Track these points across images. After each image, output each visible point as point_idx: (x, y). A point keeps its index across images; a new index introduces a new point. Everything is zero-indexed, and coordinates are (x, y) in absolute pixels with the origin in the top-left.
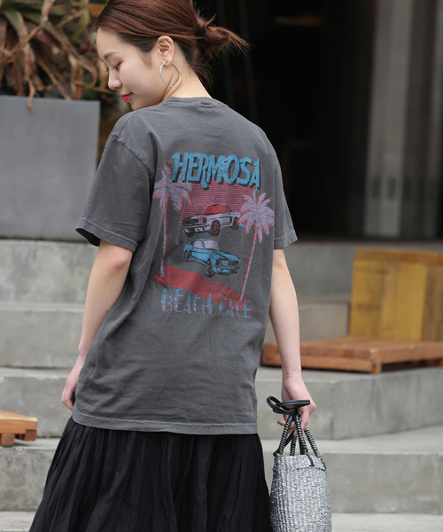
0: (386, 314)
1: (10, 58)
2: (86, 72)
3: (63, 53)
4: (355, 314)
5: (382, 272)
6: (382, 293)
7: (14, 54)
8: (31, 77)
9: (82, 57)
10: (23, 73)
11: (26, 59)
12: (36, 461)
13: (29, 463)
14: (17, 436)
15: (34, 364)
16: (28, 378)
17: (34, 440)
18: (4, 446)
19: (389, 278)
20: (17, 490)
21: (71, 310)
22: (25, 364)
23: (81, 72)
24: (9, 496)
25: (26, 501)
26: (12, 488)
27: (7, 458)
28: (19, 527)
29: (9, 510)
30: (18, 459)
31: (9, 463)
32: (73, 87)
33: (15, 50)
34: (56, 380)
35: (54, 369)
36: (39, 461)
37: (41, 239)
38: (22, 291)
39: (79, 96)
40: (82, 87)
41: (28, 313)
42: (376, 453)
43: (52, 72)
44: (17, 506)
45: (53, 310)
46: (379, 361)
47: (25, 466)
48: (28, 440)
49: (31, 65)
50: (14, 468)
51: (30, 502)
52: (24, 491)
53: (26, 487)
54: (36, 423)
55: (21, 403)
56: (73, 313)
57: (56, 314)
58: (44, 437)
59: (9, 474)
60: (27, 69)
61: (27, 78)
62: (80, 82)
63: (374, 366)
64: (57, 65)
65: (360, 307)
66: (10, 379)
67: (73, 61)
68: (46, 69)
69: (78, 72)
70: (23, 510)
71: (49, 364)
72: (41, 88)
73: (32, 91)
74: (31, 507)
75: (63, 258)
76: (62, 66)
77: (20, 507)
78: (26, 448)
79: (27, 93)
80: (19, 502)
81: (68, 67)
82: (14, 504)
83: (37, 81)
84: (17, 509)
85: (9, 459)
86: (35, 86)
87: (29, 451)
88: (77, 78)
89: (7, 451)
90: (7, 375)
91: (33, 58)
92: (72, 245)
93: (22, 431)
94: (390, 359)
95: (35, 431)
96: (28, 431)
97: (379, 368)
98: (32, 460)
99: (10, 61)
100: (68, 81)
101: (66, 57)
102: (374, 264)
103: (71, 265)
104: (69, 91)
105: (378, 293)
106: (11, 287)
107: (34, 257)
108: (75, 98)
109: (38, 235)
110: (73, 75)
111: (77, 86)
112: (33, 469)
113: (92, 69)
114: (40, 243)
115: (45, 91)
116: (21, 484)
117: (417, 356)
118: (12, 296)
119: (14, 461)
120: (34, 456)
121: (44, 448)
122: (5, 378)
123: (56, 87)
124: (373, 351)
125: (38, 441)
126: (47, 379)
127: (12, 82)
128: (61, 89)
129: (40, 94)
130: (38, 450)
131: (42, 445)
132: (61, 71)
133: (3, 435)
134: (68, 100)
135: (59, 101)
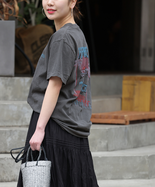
0: (136, 101)
2: (10, 9)
4: (124, 102)
5: (134, 85)
6: (134, 93)
9: (7, 3)
19: (136, 87)
21: (5, 103)
23: (8, 9)
32: (5, 15)
39: (7, 19)
40: (8, 15)
42: (123, 156)
46: (128, 120)
56: (5, 105)
62: (7, 13)
63: (126, 122)
65: (126, 99)
67: (4, 5)
69: (6, 9)
75: (3, 83)
76: (0, 8)
88: (6, 12)
92: (6, 78)
94: (133, 119)
97: (128, 122)
102: (130, 82)
103: (6, 86)
104: (3, 18)
105: (132, 93)
108: (5, 20)
110: (4, 11)
111: (6, 15)
113: (11, 8)
117: (146, 117)
124: (125, 116)
134: (3, 20)
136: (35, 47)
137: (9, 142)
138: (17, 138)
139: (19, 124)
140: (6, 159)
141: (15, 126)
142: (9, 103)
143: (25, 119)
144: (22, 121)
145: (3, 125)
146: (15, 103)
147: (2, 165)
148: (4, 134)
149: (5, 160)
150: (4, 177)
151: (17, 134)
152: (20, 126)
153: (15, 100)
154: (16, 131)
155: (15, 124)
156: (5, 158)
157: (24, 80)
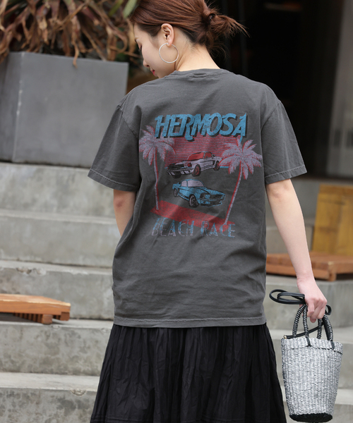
0: (342, 235)
1: (61, 27)
2: (119, 40)
3: (102, 25)
4: (317, 235)
5: (340, 203)
6: (339, 220)
7: (65, 23)
8: (77, 42)
9: (116, 28)
10: (71, 39)
11: (74, 28)
12: (68, 336)
13: (63, 337)
14: (55, 317)
15: (69, 262)
16: (65, 273)
17: (67, 320)
18: (44, 324)
19: (345, 208)
20: (53, 357)
21: (100, 222)
22: (63, 262)
23: (115, 40)
24: (46, 362)
25: (59, 366)
26: (49, 356)
27: (46, 333)
28: (53, 386)
29: (46, 373)
30: (55, 334)
31: (48, 337)
32: (109, 51)
33: (65, 20)
34: (86, 276)
35: (84, 266)
36: (70, 337)
37: (79, 167)
38: (62, 206)
39: (113, 58)
40: (116, 51)
41: (67, 223)
43: (92, 38)
44: (52, 370)
45: (86, 221)
46: (334, 272)
47: (59, 339)
48: (63, 320)
49: (77, 33)
50: (51, 340)
51: (62, 367)
52: (58, 359)
53: (59, 356)
54: (69, 307)
55: (58, 291)
56: (101, 225)
57: (88, 225)
58: (75, 318)
59: (47, 345)
60: (74, 36)
61: (73, 43)
62: (114, 48)
63: (331, 275)
64: (97, 33)
65: (322, 229)
66: (51, 273)
67: (109, 31)
68: (88, 36)
69: (113, 39)
70: (57, 373)
71: (81, 263)
72: (84, 51)
73: (77, 53)
74: (63, 371)
76: (101, 34)
77: (55, 371)
78: (61, 326)
79: (73, 54)
80: (54, 367)
81: (105, 36)
82: (50, 368)
83: (81, 45)
84: (52, 372)
85: (48, 334)
86: (79, 49)
87: (63, 328)
88: (111, 44)
89: (46, 328)
90: (49, 270)
91: (79, 27)
93: (58, 313)
94: (343, 270)
95: (68, 313)
96: (63, 313)
97: (334, 277)
98: (65, 335)
99: (61, 29)
100: (105, 46)
101: (104, 28)
102: (334, 197)
103: (101, 188)
104: (105, 54)
105: (336, 219)
106: (55, 202)
107: (73, 180)
108: (109, 60)
109: (77, 163)
110: (109, 41)
111: (112, 50)
112: (66, 343)
113: (123, 38)
114: (78, 170)
115: (87, 53)
116: (56, 353)
118: (55, 209)
119: (51, 335)
120: (67, 332)
121: (75, 327)
122: (47, 272)
123: (95, 50)
124: (330, 263)
125: (70, 321)
126: (79, 274)
127: (62, 45)
128: (99, 52)
129: (83, 55)
130: (70, 328)
131: (73, 325)
132: (100, 38)
133: (44, 316)
134: (104, 61)
135: (97, 62)
137: (108, 299)
140: (104, 331)
142: (109, 223)
145: (93, 264)
147: (97, 342)
148: (99, 282)
149: (102, 334)
150: (97, 367)
156: (103, 329)
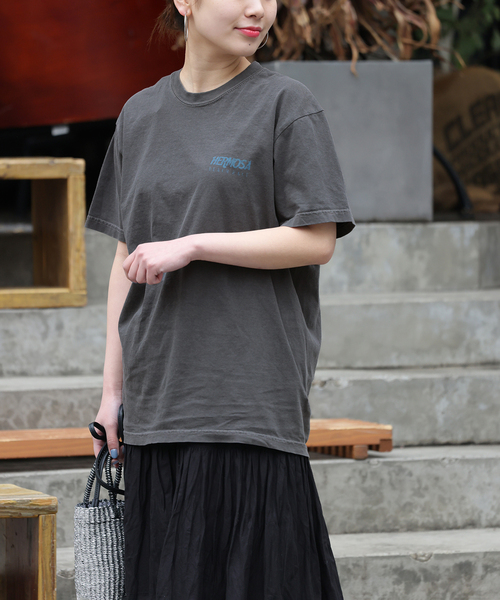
1: (327, 18)
2: (415, 28)
3: (388, 9)
7: (334, 14)
8: (354, 39)
9: (408, 11)
10: (344, 35)
11: (347, 18)
12: (394, 475)
13: (386, 477)
14: (371, 447)
15: (377, 364)
16: (376, 381)
17: (389, 450)
18: (358, 459)
20: (375, 508)
21: (416, 300)
22: (368, 365)
23: (409, 29)
24: (365, 515)
25: (386, 520)
26: (369, 506)
27: (360, 472)
28: (383, 551)
29: (368, 532)
30: (374, 473)
31: (364, 478)
32: (401, 47)
33: (334, 8)
34: (406, 381)
35: (400, 368)
36: (397, 474)
37: (374, 221)
38: (355, 282)
39: (408, 55)
40: (411, 45)
41: (367, 306)
43: (375, 30)
44: (375, 526)
45: (395, 301)
47: (382, 481)
48: (384, 451)
49: (352, 24)
50: (370, 483)
51: (390, 521)
52: (383, 509)
53: (384, 505)
54: (391, 432)
55: (369, 409)
56: (418, 304)
57: (399, 306)
58: (398, 447)
59: (364, 490)
60: (349, 30)
61: (349, 40)
62: (408, 41)
64: (380, 22)
66: (355, 383)
67: (400, 17)
68: (368, 27)
69: (405, 29)
70: (383, 531)
71: (395, 363)
72: (364, 50)
73: (355, 54)
74: (392, 527)
75: (401, 241)
76: (385, 23)
77: (380, 527)
78: (381, 460)
79: (349, 57)
80: (378, 522)
81: (393, 24)
82: (373, 524)
83: (360, 42)
84: (376, 530)
85: (364, 474)
86: (358, 48)
87: (385, 463)
88: (404, 36)
89: (360, 465)
90: (352, 378)
91: (354, 17)
92: (409, 226)
93: (376, 442)
95: (390, 441)
96: (383, 440)
98: (389, 474)
99: (328, 22)
100: (394, 40)
101: (392, 13)
103: (410, 249)
104: (397, 53)
106: (344, 277)
107: (368, 242)
108: (402, 59)
109: (370, 216)
110: (400, 32)
111: (405, 44)
112: (392, 484)
114: (373, 226)
115: (369, 53)
116: (379, 501)
118: (345, 287)
119: (369, 475)
120: (392, 469)
121: (402, 459)
122: (350, 382)
123: (381, 48)
125: (395, 452)
126: (396, 381)
127: (331, 46)
128: (387, 49)
129: (363, 57)
130: (394, 462)
131: (398, 457)
132: (385, 29)
133: (355, 447)
134: (396, 61)
135: (386, 64)
136: (455, 134)
137: (443, 413)
138: (465, 401)
139: (460, 360)
140: (446, 461)
141: (449, 366)
142: (430, 300)
143: (478, 343)
144: (469, 350)
145: (413, 363)
146: (446, 300)
147: (437, 479)
148: (427, 390)
149: (444, 467)
150: (441, 516)
151: (464, 389)
152: (465, 366)
153: (436, 291)
154: (461, 379)
155: (449, 360)
156: (444, 459)
157: (462, 231)
